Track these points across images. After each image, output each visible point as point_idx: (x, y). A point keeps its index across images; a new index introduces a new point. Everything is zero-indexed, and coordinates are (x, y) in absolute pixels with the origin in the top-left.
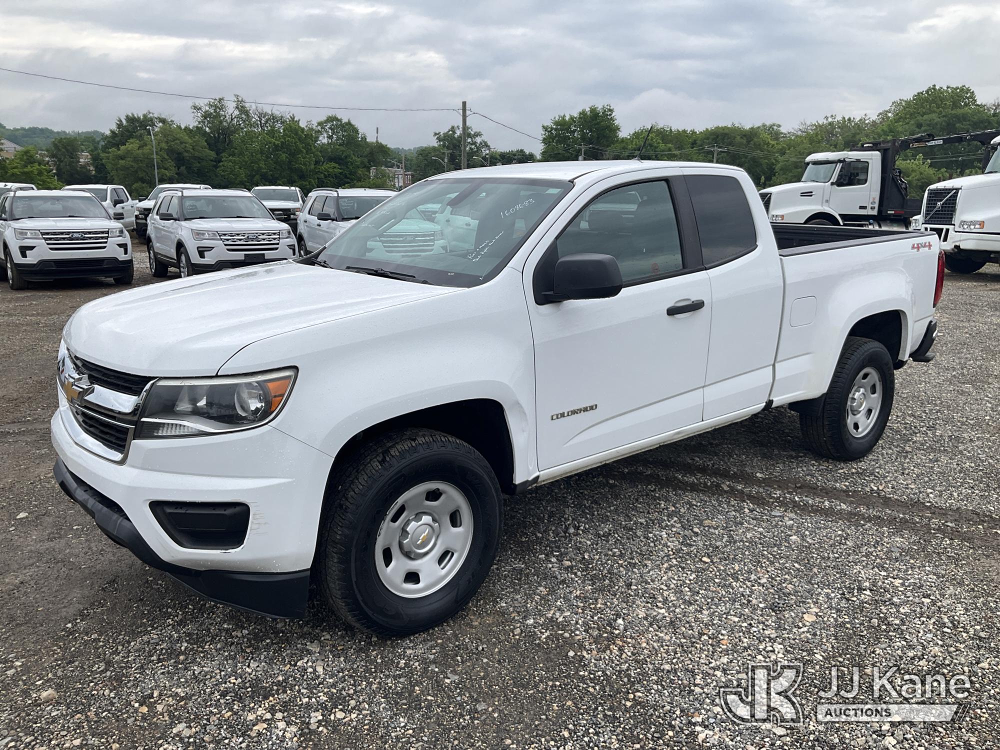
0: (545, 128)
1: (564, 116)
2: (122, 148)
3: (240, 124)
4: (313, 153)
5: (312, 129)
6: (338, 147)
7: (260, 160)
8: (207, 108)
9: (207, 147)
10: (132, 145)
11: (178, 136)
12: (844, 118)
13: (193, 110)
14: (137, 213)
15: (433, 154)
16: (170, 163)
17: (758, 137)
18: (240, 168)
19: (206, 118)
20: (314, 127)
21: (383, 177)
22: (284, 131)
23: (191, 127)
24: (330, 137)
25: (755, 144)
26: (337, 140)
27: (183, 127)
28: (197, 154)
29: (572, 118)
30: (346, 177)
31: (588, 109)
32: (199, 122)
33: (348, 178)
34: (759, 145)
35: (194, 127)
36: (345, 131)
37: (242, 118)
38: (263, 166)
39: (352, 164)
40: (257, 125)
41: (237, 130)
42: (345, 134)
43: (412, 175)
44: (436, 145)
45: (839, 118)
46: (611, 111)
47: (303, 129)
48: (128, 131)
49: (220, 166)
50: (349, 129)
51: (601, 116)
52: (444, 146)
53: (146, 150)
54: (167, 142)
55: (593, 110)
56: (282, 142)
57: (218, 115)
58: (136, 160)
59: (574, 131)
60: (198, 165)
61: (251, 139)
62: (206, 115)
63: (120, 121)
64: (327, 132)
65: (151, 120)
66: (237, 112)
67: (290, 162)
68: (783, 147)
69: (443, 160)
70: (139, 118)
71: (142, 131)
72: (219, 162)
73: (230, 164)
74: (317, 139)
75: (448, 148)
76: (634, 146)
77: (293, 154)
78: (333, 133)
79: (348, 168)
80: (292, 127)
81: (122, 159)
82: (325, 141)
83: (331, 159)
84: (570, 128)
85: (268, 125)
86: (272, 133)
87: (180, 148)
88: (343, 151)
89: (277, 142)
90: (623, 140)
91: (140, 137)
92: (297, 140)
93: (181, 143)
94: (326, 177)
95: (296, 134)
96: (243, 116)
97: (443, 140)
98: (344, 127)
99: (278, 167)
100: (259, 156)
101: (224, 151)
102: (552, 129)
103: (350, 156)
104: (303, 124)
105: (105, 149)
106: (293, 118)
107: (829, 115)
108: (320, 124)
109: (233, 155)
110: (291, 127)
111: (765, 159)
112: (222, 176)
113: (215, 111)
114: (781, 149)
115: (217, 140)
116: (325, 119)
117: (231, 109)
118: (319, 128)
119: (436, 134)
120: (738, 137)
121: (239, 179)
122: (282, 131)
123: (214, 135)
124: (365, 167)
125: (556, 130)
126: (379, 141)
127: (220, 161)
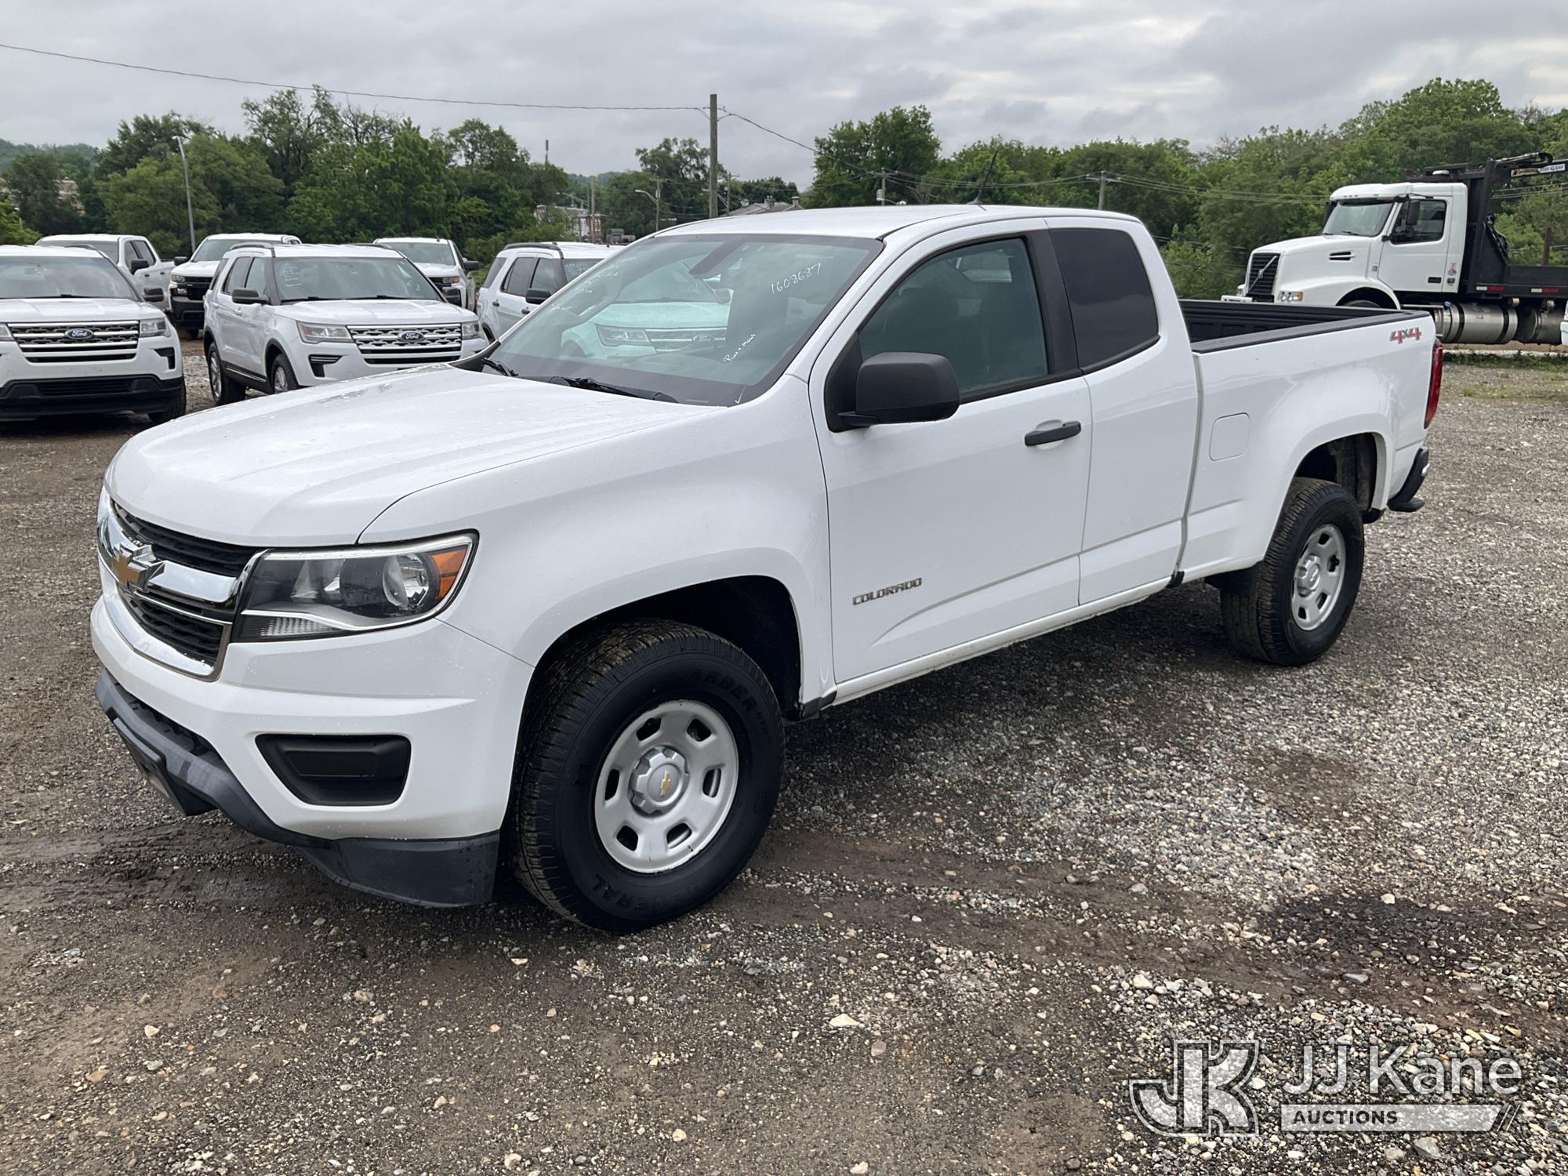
0: (820, 143)
1: (851, 123)
2: (131, 172)
3: (322, 134)
4: (443, 181)
5: (441, 142)
6: (483, 172)
7: (356, 194)
8: (269, 108)
9: (270, 170)
10: (146, 168)
11: (222, 153)
12: (1291, 131)
13: (244, 111)
14: (173, 285)
15: (635, 184)
16: (210, 198)
17: (1162, 161)
18: (325, 206)
19: (266, 123)
20: (444, 139)
21: (557, 221)
22: (395, 145)
23: (242, 138)
24: (469, 156)
25: (1156, 171)
26: (482, 160)
27: (229, 139)
28: (253, 183)
29: (863, 127)
30: (498, 221)
31: (889, 113)
32: (255, 130)
33: (502, 223)
34: (1164, 172)
35: (246, 138)
36: (494, 145)
37: (325, 123)
38: (363, 203)
39: (506, 200)
40: (351, 135)
41: (318, 143)
42: (494, 150)
43: (602, 219)
44: (640, 170)
45: (1283, 131)
46: (927, 115)
47: (426, 142)
48: (140, 144)
49: (291, 203)
50: (501, 142)
51: (910, 124)
52: (652, 171)
53: (170, 175)
54: (204, 163)
55: (898, 114)
56: (392, 163)
57: (286, 119)
58: (154, 192)
59: (866, 149)
60: (255, 201)
61: (342, 158)
62: (267, 119)
63: (126, 127)
64: (466, 147)
65: (177, 126)
66: (317, 114)
67: (406, 197)
68: (1201, 177)
69: (653, 194)
70: (156, 122)
71: (162, 146)
72: (290, 196)
73: (309, 199)
74: (449, 158)
75: (659, 174)
76: (966, 174)
77: (411, 182)
78: (476, 149)
79: (500, 206)
80: (408, 138)
81: (130, 191)
82: (462, 162)
83: (473, 192)
84: (859, 142)
85: (368, 135)
86: (376, 147)
87: (226, 173)
88: (492, 179)
89: (384, 164)
90: (944, 164)
91: (159, 155)
92: (417, 160)
93: (228, 165)
94: (464, 220)
95: (415, 150)
96: (328, 120)
97: (652, 162)
98: (492, 139)
99: (386, 205)
100: (355, 186)
101: (297, 177)
102: (831, 144)
103: (503, 187)
104: (425, 134)
105: (101, 174)
106: (408, 124)
107: (1267, 127)
108: (453, 133)
109: (313, 184)
110: (406, 138)
111: (1172, 194)
112: (296, 219)
113: (282, 113)
114: (1198, 181)
115: (285, 160)
116: (462, 125)
117: (307, 109)
118: (452, 140)
119: (639, 152)
120: (1131, 161)
121: (323, 224)
122: (391, 145)
123: (281, 152)
124: (527, 205)
125: (837, 145)
126: (551, 162)
127: (292, 194)
